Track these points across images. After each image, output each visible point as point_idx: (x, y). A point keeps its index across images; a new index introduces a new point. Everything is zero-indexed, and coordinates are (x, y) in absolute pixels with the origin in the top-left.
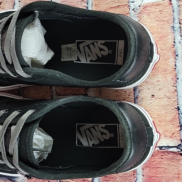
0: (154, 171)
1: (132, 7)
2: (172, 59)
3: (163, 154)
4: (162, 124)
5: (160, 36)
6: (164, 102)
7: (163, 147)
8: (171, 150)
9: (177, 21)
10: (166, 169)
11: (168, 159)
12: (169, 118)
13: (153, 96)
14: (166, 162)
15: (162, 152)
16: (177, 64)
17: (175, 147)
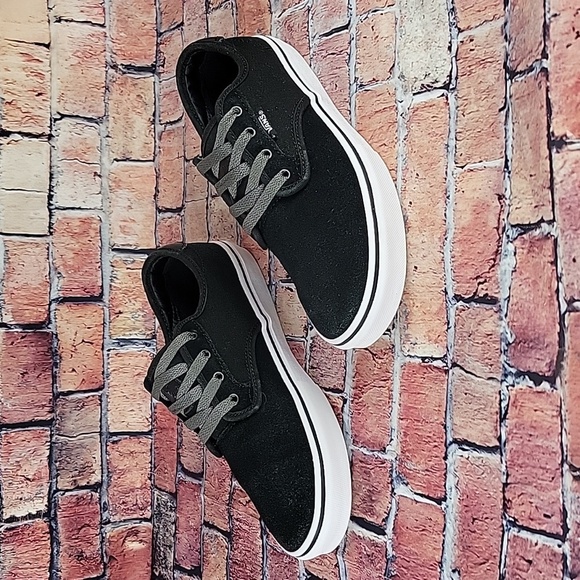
0: (413, 398)
1: (400, 111)
2: (442, 204)
3: (425, 370)
4: (427, 317)
5: (430, 161)
6: (429, 279)
7: (426, 358)
8: (435, 363)
9: (453, 135)
10: (427, 396)
11: (430, 379)
12: (435, 309)
13: (416, 268)
14: (429, 384)
15: (425, 367)
16: (447, 212)
17: (440, 359)
